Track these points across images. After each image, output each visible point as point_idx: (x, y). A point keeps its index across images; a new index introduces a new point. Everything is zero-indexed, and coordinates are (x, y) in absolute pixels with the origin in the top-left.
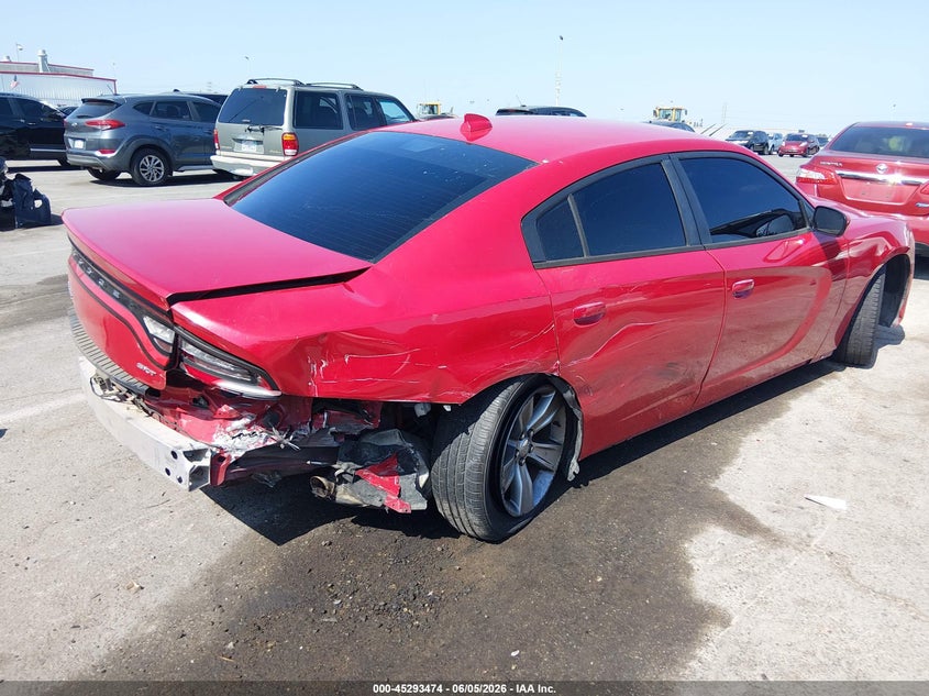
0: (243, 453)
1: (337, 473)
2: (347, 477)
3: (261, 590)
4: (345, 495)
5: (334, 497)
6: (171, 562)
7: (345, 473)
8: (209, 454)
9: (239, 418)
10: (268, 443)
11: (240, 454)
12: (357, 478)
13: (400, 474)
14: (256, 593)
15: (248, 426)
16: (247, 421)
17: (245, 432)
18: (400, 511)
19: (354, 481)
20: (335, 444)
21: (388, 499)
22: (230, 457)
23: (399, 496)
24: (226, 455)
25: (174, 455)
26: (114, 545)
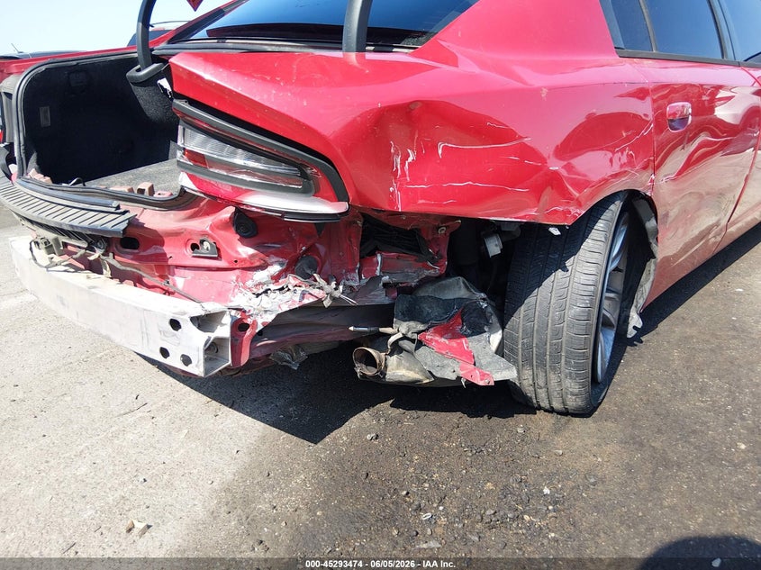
0: (273, 317)
1: (392, 339)
2: (406, 344)
3: (311, 511)
4: (399, 370)
5: (384, 374)
6: (169, 484)
7: (405, 337)
8: (227, 320)
9: (263, 267)
10: (306, 301)
11: (269, 318)
12: (420, 344)
13: (467, 336)
14: (304, 517)
15: (276, 278)
16: (275, 269)
17: (273, 287)
18: (481, 383)
19: (417, 348)
20: (387, 301)
21: (462, 369)
22: (255, 323)
23: (475, 364)
24: (249, 321)
25: (175, 324)
26: (83, 470)
